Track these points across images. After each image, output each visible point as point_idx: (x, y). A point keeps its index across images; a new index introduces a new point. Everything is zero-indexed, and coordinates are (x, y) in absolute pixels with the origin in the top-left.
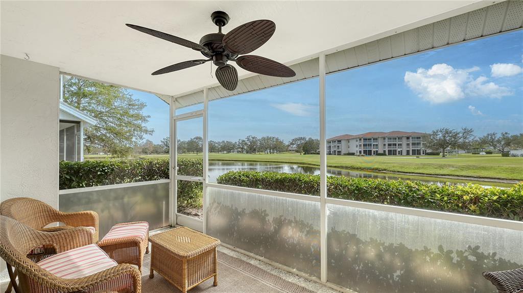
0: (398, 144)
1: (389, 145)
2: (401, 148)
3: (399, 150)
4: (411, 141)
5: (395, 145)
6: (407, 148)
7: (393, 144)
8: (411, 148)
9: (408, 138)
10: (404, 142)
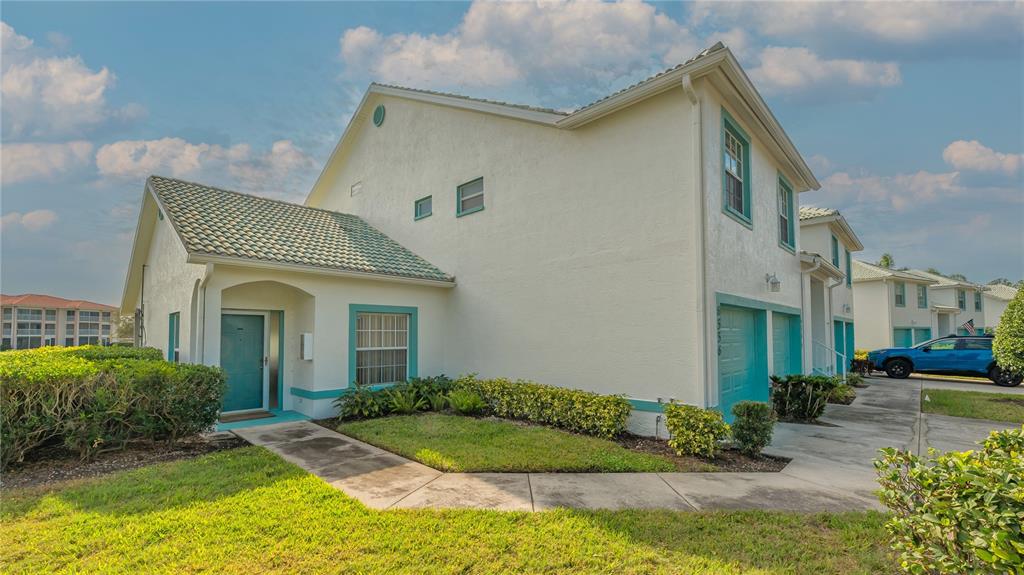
0: (46, 325)
1: (21, 326)
2: (53, 333)
3: (49, 337)
4: (77, 320)
5: (39, 326)
6: (67, 333)
7: (32, 324)
8: (77, 335)
9: (71, 313)
10: (62, 321)
